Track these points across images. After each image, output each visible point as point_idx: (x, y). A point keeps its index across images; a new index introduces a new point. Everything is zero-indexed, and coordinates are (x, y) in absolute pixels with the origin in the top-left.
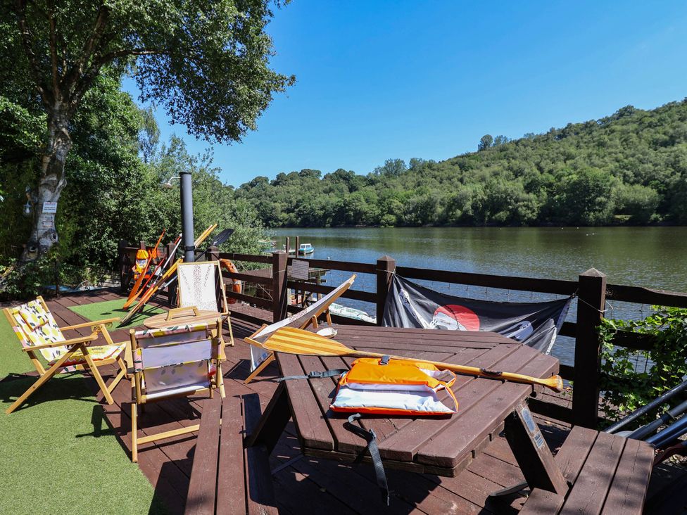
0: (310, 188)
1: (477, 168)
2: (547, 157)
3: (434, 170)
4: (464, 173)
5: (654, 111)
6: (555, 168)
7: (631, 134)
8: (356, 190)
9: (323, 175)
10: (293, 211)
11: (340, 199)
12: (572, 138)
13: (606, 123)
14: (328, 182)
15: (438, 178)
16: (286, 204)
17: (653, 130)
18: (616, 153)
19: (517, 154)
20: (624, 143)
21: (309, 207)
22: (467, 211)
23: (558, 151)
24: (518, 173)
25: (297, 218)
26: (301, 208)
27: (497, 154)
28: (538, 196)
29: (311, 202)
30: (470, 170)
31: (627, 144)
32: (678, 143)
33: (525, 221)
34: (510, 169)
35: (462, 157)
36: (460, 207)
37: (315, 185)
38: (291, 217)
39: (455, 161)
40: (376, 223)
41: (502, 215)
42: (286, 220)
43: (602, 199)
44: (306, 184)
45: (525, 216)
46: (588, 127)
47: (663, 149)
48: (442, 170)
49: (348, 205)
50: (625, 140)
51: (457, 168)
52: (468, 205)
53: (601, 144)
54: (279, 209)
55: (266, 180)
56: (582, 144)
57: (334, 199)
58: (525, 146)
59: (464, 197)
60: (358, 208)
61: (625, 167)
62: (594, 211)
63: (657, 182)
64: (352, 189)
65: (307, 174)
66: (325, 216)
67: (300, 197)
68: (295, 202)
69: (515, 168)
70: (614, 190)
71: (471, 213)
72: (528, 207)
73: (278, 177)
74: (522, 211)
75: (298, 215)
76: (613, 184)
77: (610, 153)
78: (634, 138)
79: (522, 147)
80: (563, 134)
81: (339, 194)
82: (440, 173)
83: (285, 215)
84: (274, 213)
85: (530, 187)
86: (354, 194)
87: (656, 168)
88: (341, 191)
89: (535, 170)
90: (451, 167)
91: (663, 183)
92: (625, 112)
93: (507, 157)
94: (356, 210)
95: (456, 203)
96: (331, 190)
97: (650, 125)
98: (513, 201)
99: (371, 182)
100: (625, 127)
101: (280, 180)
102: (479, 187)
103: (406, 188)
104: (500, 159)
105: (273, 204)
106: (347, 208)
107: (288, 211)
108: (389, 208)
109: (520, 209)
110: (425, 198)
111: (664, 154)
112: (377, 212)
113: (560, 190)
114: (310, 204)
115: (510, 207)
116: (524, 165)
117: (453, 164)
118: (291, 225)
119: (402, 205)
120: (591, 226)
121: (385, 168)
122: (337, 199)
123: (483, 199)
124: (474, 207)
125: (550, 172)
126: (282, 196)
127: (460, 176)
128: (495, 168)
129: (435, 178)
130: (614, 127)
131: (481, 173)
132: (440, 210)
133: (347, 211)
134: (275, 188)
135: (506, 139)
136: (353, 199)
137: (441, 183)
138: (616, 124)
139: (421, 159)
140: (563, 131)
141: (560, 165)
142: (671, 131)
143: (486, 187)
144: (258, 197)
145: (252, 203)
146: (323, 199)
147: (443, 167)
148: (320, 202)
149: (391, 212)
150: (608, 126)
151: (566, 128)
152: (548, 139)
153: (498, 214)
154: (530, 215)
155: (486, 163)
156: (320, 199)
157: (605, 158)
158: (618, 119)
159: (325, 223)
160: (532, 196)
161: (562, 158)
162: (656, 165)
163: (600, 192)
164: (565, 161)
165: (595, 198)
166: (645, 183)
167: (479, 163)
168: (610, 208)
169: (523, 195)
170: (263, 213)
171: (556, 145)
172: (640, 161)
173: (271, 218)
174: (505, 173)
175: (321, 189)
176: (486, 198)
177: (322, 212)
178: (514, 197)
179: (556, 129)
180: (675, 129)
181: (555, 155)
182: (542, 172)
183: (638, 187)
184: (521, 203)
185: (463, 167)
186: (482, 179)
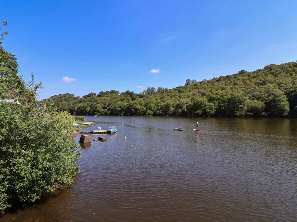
0: (114, 98)
1: (186, 92)
2: (214, 88)
3: (168, 92)
4: (181, 94)
5: (253, 72)
6: (218, 93)
7: (247, 80)
8: (134, 100)
9: (120, 93)
10: (106, 108)
11: (128, 103)
12: (222, 81)
13: (235, 76)
14: (123, 96)
15: (170, 96)
16: (103, 105)
17: (255, 79)
18: (242, 88)
19: (202, 87)
20: (245, 84)
21: (114, 106)
22: (184, 110)
23: (218, 86)
24: (203, 95)
25: (108, 111)
26: (110, 107)
27: (193, 87)
28: (214, 104)
29: (115, 104)
30: (183, 93)
31: (246, 84)
32: (267, 84)
33: (209, 114)
34: (199, 93)
35: (179, 87)
36: (181, 108)
37: (117, 97)
38: (105, 111)
39: (176, 89)
40: (143, 114)
41: (199, 112)
42: (103, 112)
43: (241, 106)
44: (112, 97)
45: (209, 112)
46: (228, 77)
47: (261, 86)
48: (171, 93)
49: (131, 106)
50: (245, 82)
51: (177, 91)
52: (184, 107)
53: (235, 84)
54: (100, 107)
55: (95, 94)
56: (227, 84)
57: (125, 103)
58: (204, 84)
59: (183, 104)
60: (136, 107)
61: (248, 93)
62: (239, 111)
63: (262, 99)
64: (133, 99)
65: (113, 92)
66: (121, 111)
67: (110, 102)
68: (107, 104)
69: (201, 93)
70: (246, 102)
71: (186, 110)
72: (210, 108)
73: (100, 93)
74: (208, 110)
75: (109, 110)
76: (245, 100)
77: (240, 87)
78: (248, 82)
79: (203, 84)
80: (218, 80)
81: (127, 101)
82: (171, 94)
83: (103, 110)
84: (97, 109)
85: (211, 100)
86: (134, 101)
87: (261, 94)
88: (128, 100)
89: (211, 93)
90: (175, 91)
91: (264, 99)
92: (242, 72)
93: (197, 88)
94: (135, 108)
95: (179, 106)
96: (124, 99)
97: (254, 77)
98: (204, 106)
99: (141, 96)
100: (243, 78)
101: (101, 94)
102: (189, 99)
103: (156, 99)
104: (194, 88)
105: (97, 105)
106: (131, 107)
107: (104, 108)
108: (150, 108)
109: (207, 109)
110: (165, 104)
111: (263, 88)
112: (145, 109)
113: (224, 102)
114: (114, 105)
115: (203, 108)
116: (205, 91)
117: (176, 90)
118: (106, 114)
119: (156, 107)
120: (238, 117)
121: (147, 91)
122: (127, 103)
123: (191, 104)
124: (187, 108)
125: (217, 94)
126: (101, 101)
127: (179, 95)
128: (193, 92)
129: (169, 96)
130: (239, 78)
131: (188, 94)
132: (172, 109)
133: (131, 108)
134: (99, 98)
135: (196, 81)
136: (134, 103)
137: (171, 98)
138: (239, 76)
139: (162, 88)
140: (219, 79)
141: (220, 92)
142: (263, 79)
143: (191, 100)
144: (91, 101)
145: (88, 104)
146: (120, 103)
147: (172, 91)
148: (119, 104)
149: (151, 109)
150: (236, 77)
151: (220, 77)
152: (213, 81)
153: (198, 111)
154: (211, 112)
155: (189, 90)
156: (119, 103)
157: (238, 89)
158: (239, 75)
159: (121, 114)
160: (211, 104)
161: (220, 89)
162: (260, 92)
163: (241, 103)
164: (222, 90)
165: (238, 105)
166: (258, 99)
167: (186, 90)
168: (245, 110)
169: (208, 103)
170: (93, 109)
171: (217, 84)
172: (253, 90)
173: (96, 111)
174: (198, 94)
175: (119, 99)
176: (192, 104)
177: (120, 109)
178: (204, 104)
179: (216, 78)
180: (264, 78)
181: (217, 88)
182: (213, 94)
183: (255, 101)
184: (207, 107)
185: (179, 91)
186: (189, 97)
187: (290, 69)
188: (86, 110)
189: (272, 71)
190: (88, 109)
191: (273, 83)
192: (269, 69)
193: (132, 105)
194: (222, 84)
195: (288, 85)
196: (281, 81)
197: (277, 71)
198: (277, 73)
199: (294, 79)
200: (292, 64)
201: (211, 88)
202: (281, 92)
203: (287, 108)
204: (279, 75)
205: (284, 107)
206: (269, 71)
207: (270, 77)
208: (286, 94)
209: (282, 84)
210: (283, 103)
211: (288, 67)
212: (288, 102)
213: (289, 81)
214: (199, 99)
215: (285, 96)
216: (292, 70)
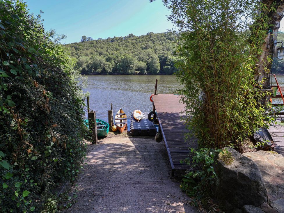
1: (83, 50)
2: (109, 48)
4: (78, 51)
5: (139, 37)
12: (116, 42)
13: (126, 38)
18: (132, 50)
19: (98, 46)
23: (113, 46)
24: (100, 54)
27: (89, 45)
28: (112, 63)
30: (80, 50)
32: (148, 49)
33: (108, 73)
34: (97, 51)
35: (74, 44)
36: (81, 66)
39: (72, 45)
41: (99, 70)
43: (132, 65)
45: (108, 71)
46: (120, 39)
47: (144, 50)
50: (133, 46)
51: (73, 48)
52: (85, 65)
53: (127, 46)
56: (120, 45)
58: (100, 43)
59: (82, 62)
61: (136, 55)
62: (130, 69)
63: (145, 61)
69: (99, 52)
70: (135, 62)
71: (86, 69)
72: (109, 68)
76: (134, 61)
77: (130, 50)
78: (136, 45)
79: (99, 43)
80: (113, 40)
85: (108, 60)
89: (108, 53)
91: (146, 61)
92: (131, 36)
93: (94, 46)
97: (139, 42)
98: (103, 65)
100: (132, 41)
102: (88, 58)
104: (91, 47)
109: (106, 68)
111: (145, 52)
113: (118, 62)
115: (102, 67)
116: (102, 50)
117: (72, 47)
120: (129, 75)
124: (88, 67)
125: (112, 54)
127: (76, 53)
128: (90, 50)
131: (86, 52)
135: (92, 39)
138: (129, 39)
140: (113, 39)
141: (115, 52)
143: (91, 59)
150: (126, 40)
152: (108, 41)
154: (110, 71)
155: (86, 48)
160: (109, 63)
161: (115, 49)
162: (144, 55)
163: (131, 63)
164: (116, 50)
165: (130, 65)
166: (142, 61)
167: (83, 48)
168: (134, 69)
169: (106, 63)
171: (111, 44)
172: (139, 53)
174: (96, 53)
176: (92, 63)
178: (103, 63)
179: (110, 38)
180: (147, 44)
181: (112, 48)
182: (110, 54)
183: (141, 62)
184: (106, 66)
185: (76, 49)
186: (87, 55)
187: (162, 38)
189: (151, 38)
191: (152, 48)
192: (149, 36)
194: (115, 45)
195: (160, 51)
196: (156, 47)
197: (154, 39)
198: (154, 40)
199: (164, 47)
200: (163, 34)
201: (107, 48)
202: (156, 56)
203: (159, 68)
204: (155, 43)
205: (157, 67)
206: (149, 38)
207: (150, 44)
208: (159, 57)
209: (157, 50)
210: (157, 64)
211: (161, 37)
212: (160, 64)
213: (161, 47)
214: (98, 58)
215: (159, 59)
216: (163, 39)
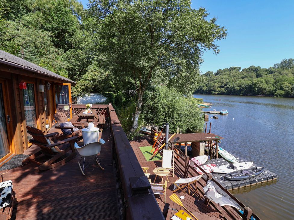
0: (233, 76)
8: (260, 77)
9: (242, 69)
10: (223, 87)
11: (250, 82)
14: (244, 73)
16: (220, 84)
21: (232, 85)
25: (225, 91)
26: (228, 86)
37: (237, 75)
38: (222, 90)
40: (271, 94)
42: (220, 91)
44: (232, 74)
49: (254, 85)
54: (217, 86)
55: (212, 73)
57: (246, 82)
60: (261, 86)
64: (258, 76)
65: (233, 69)
66: (241, 90)
67: (228, 81)
68: (225, 83)
73: (218, 71)
75: (226, 89)
83: (219, 89)
84: (214, 88)
86: (259, 79)
88: (252, 77)
94: (259, 88)
96: (245, 77)
99: (270, 72)
101: (219, 73)
105: (214, 84)
106: (254, 86)
107: (221, 87)
108: (281, 87)
112: (273, 88)
114: (233, 84)
118: (222, 94)
119: (290, 85)
121: (281, 64)
126: (219, 80)
133: (254, 88)
134: (216, 77)
136: (258, 82)
145: (204, 83)
148: (238, 83)
149: (282, 89)
156: (238, 82)
159: (240, 93)
170: (209, 88)
173: (212, 90)
175: (240, 76)
177: (239, 88)
188: (203, 89)
190: (205, 88)
193: (256, 84)
